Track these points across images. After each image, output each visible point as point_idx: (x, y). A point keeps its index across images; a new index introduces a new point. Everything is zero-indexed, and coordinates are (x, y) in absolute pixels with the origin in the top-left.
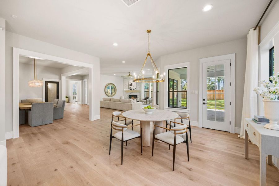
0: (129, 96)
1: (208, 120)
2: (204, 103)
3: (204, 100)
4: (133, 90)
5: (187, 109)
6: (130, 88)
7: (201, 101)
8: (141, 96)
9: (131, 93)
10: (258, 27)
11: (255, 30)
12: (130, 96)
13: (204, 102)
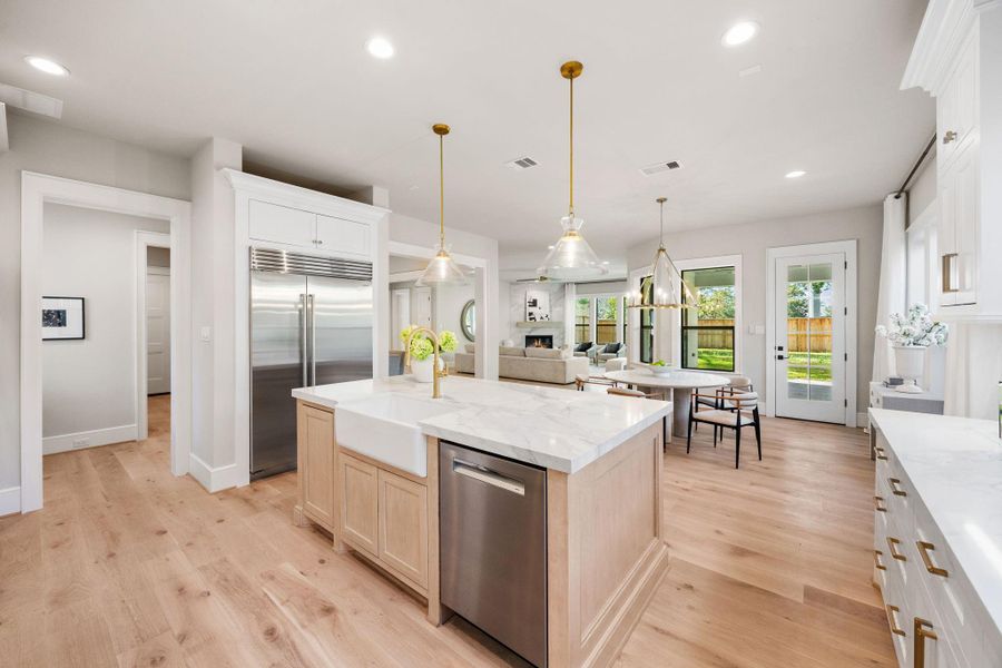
0: (527, 337)
1: (790, 397)
2: (781, 358)
3: (781, 349)
4: (538, 320)
5: (737, 371)
6: (530, 314)
7: (772, 353)
8: (563, 339)
9: (534, 329)
10: (904, 192)
11: (897, 197)
12: (530, 340)
13: (780, 353)
